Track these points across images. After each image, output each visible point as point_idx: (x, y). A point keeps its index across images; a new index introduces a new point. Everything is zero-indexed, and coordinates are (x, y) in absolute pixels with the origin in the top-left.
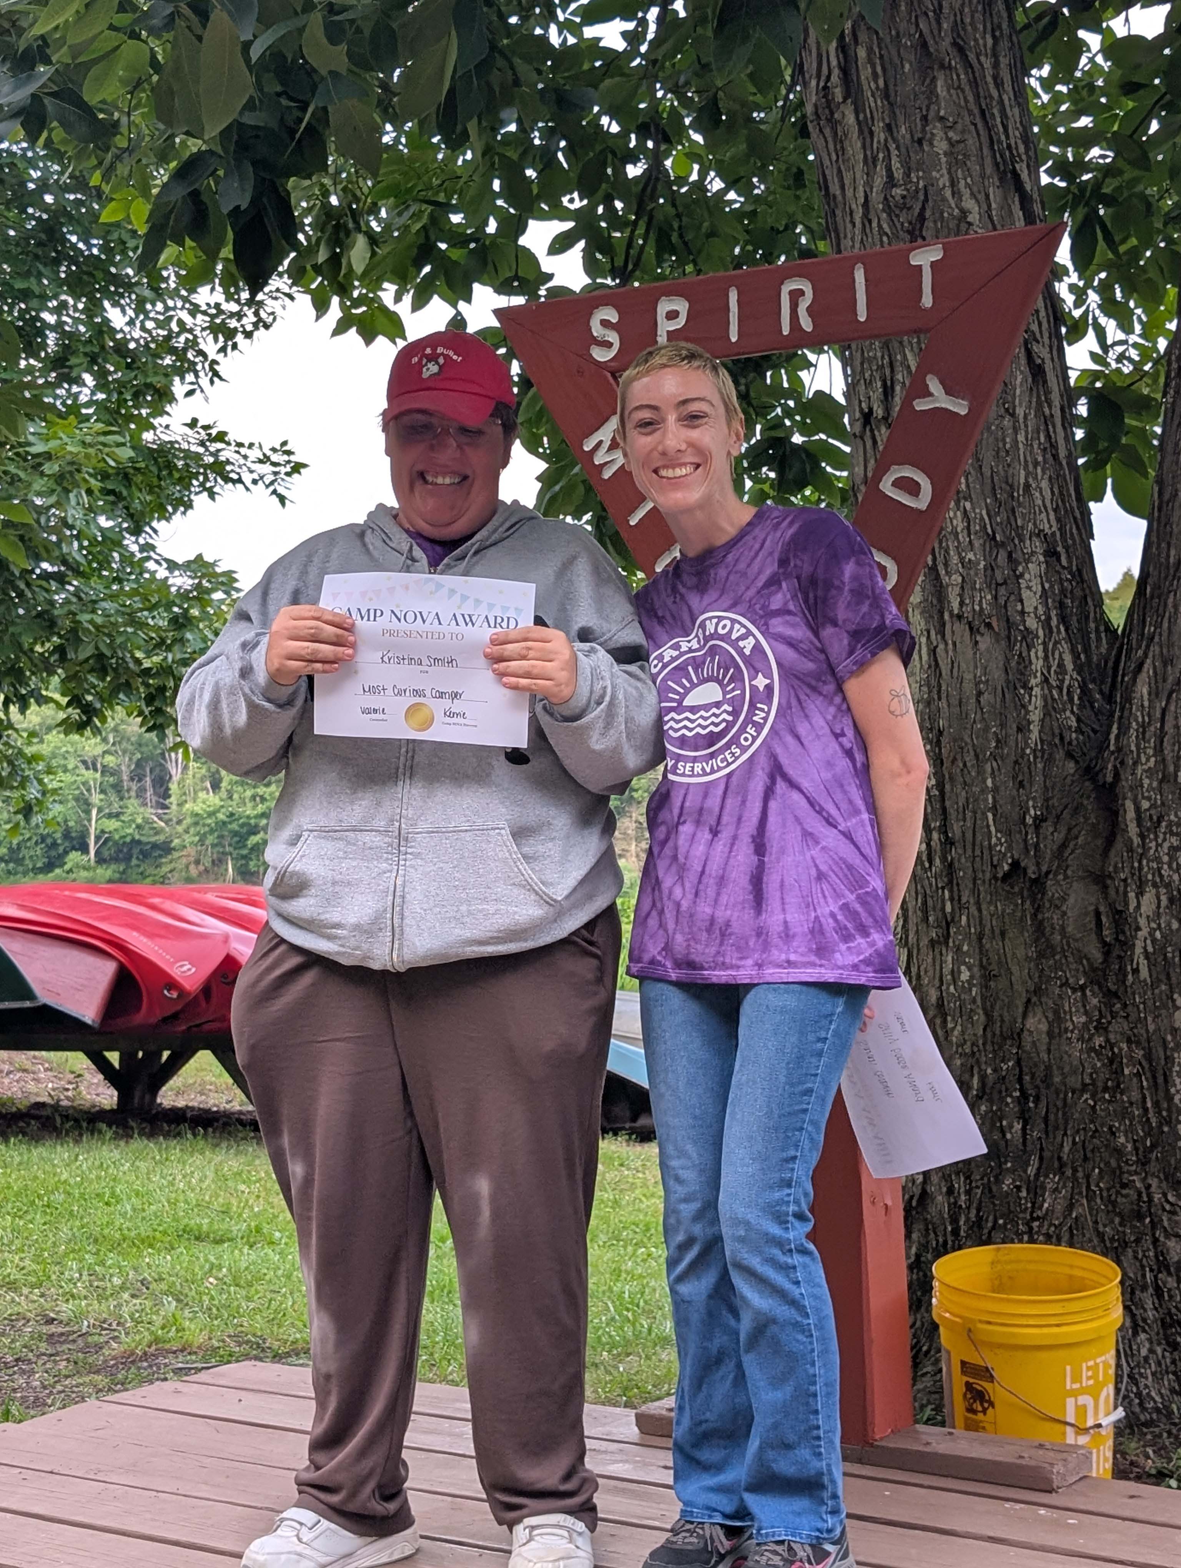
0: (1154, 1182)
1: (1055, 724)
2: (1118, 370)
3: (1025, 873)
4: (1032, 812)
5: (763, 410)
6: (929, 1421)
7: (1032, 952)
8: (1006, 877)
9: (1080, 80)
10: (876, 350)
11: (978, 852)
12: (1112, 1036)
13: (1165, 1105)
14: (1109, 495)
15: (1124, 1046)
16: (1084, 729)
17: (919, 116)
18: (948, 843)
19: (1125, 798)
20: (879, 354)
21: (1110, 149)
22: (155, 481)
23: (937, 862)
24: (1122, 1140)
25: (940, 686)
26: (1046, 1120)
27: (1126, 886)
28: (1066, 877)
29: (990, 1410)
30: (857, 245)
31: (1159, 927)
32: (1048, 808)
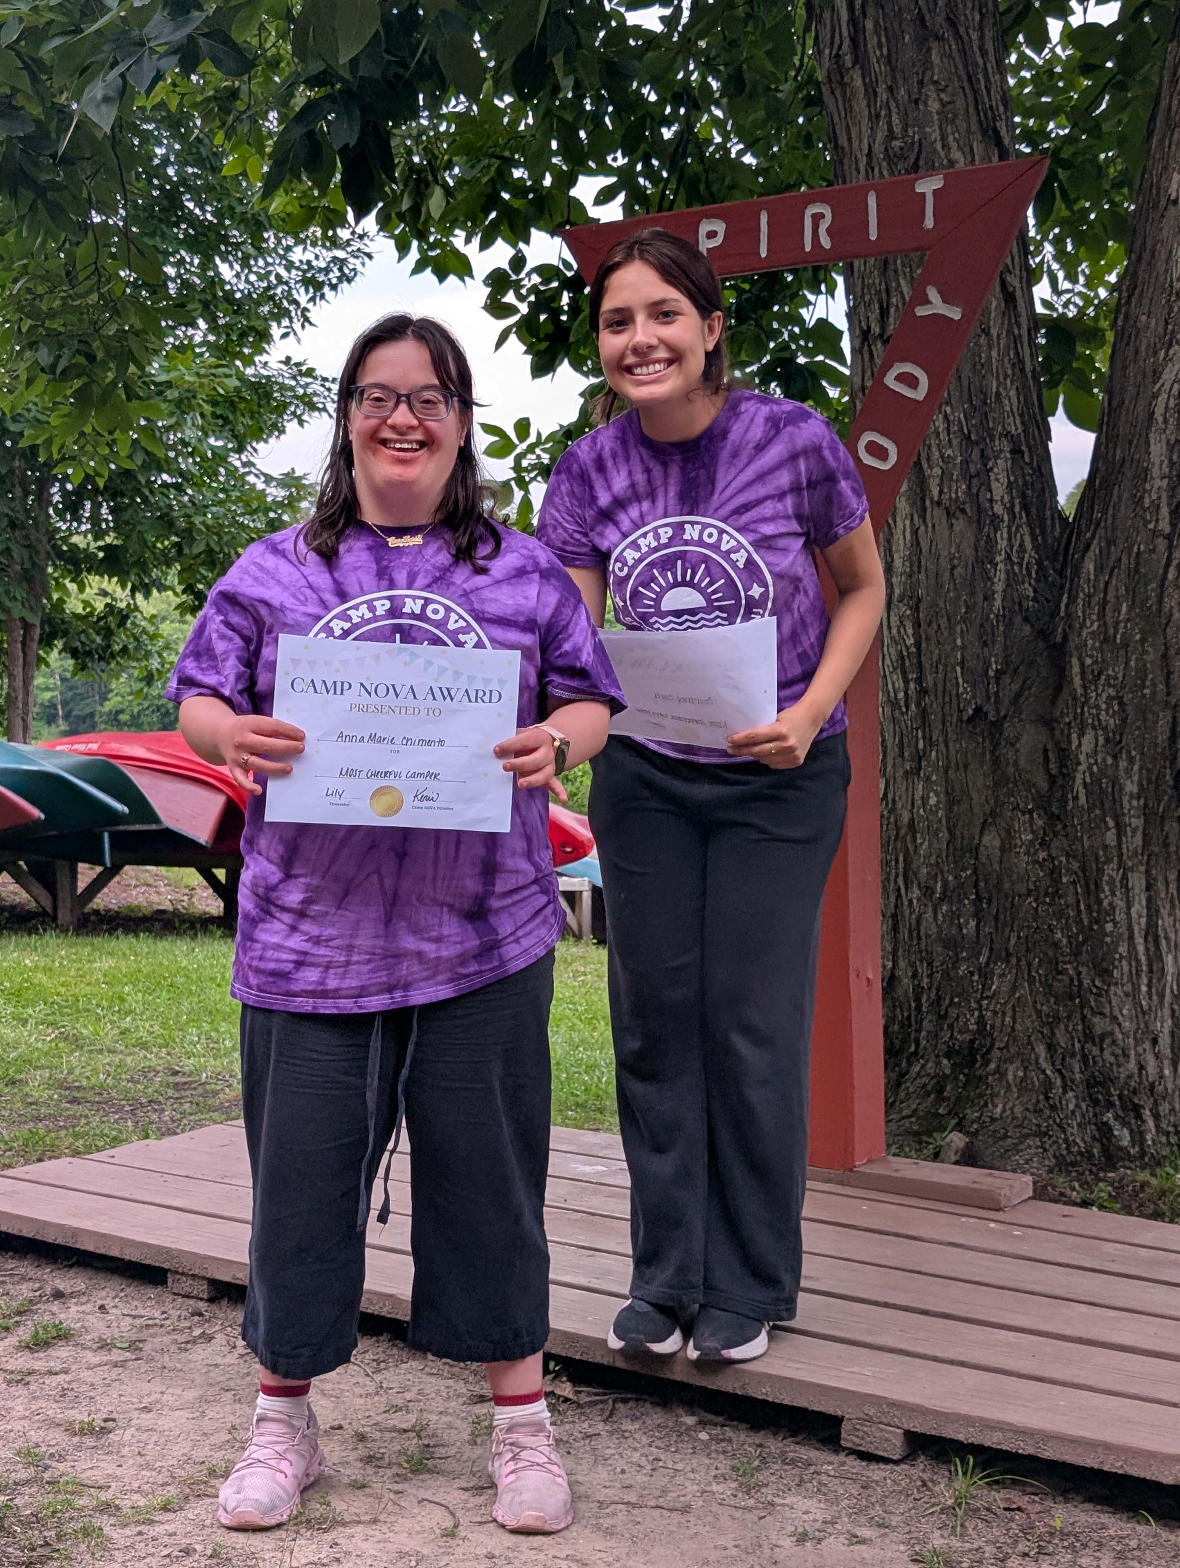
0: (1084, 970)
1: (1015, 594)
3: (986, 717)
4: (994, 667)
7: (989, 782)
8: (971, 719)
10: (874, 278)
11: (947, 699)
12: (1054, 851)
13: (1096, 908)
14: (1060, 410)
15: (1063, 859)
16: (1040, 598)
17: (916, 80)
18: (923, 691)
19: (1071, 656)
20: (877, 281)
22: (255, 408)
23: (913, 707)
24: (1059, 935)
25: (920, 562)
26: (996, 918)
27: (1070, 729)
28: (1021, 721)
31: (1096, 763)
32: (1007, 665)
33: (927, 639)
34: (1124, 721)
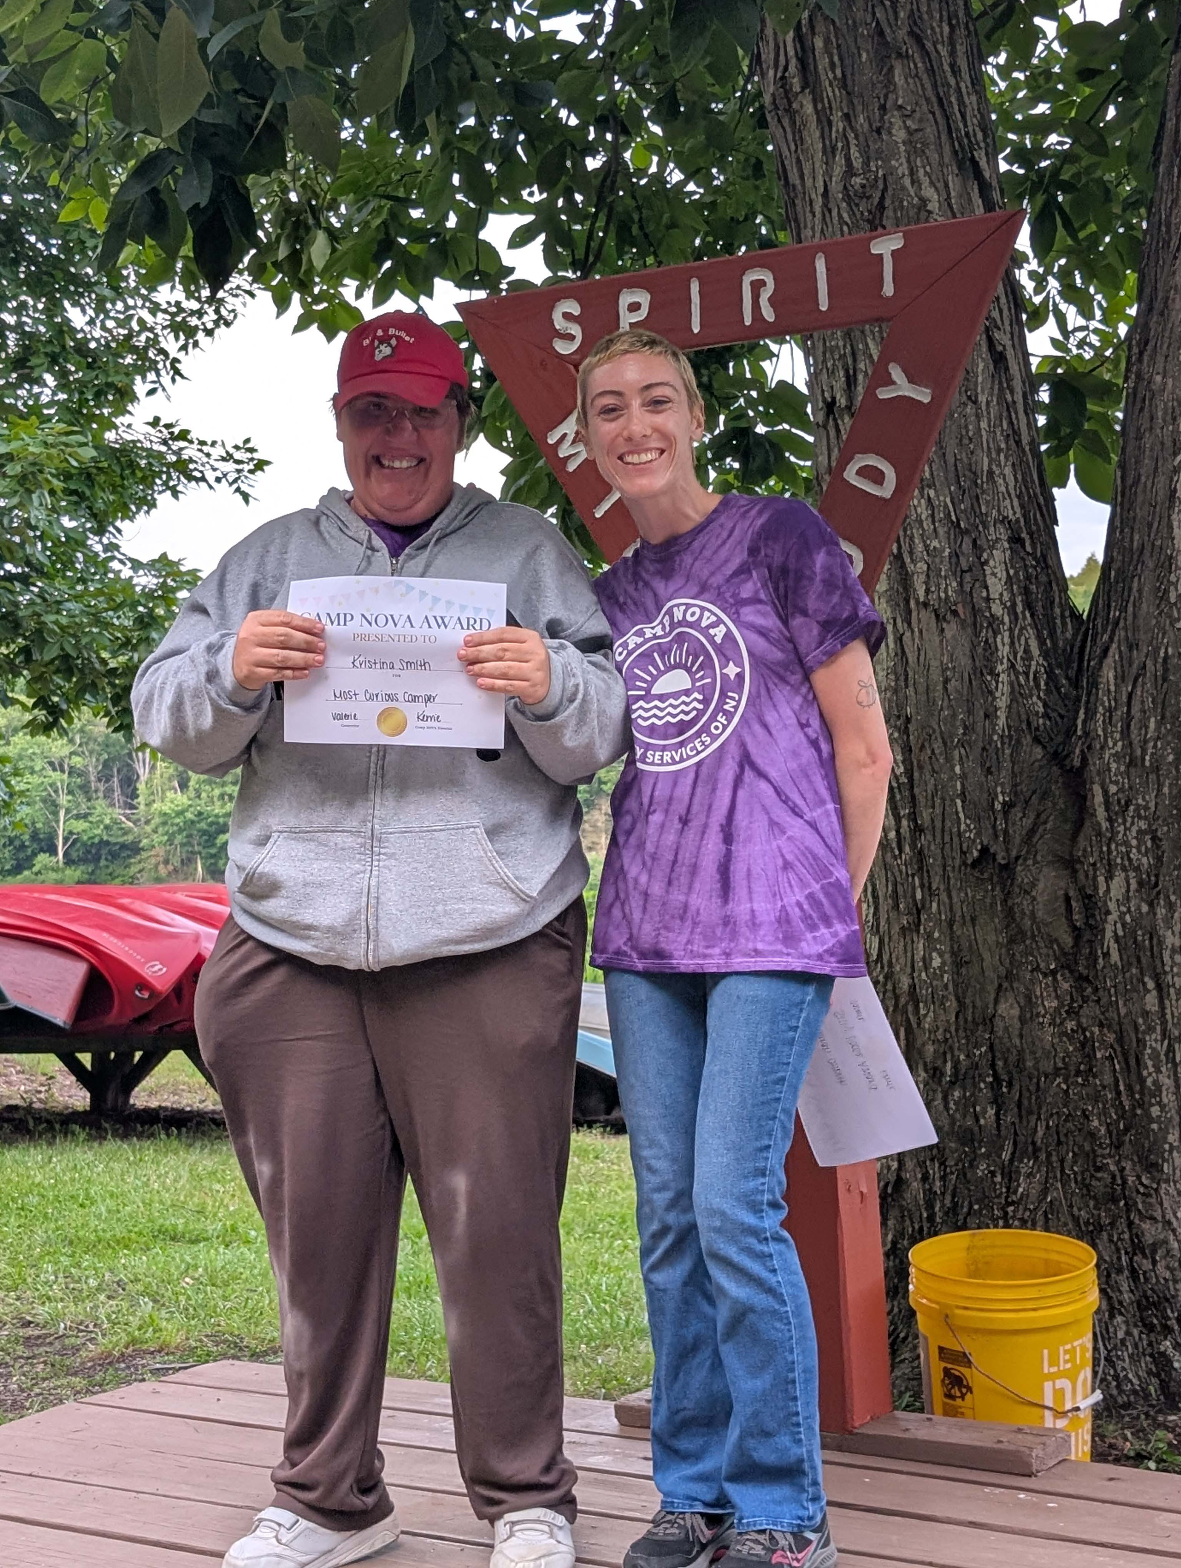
0: (1128, 1165)
1: (1022, 711)
2: (1079, 356)
3: (994, 860)
4: (1001, 798)
5: (726, 401)
6: (908, 1408)
7: (1003, 938)
8: (975, 864)
9: (1037, 67)
10: (838, 340)
11: (947, 839)
12: (1084, 1020)
13: (1138, 1087)
14: (1072, 481)
15: (1096, 1030)
16: (1052, 715)
17: (877, 105)
18: (918, 830)
19: (1092, 783)
20: (841, 343)
21: (1068, 136)
22: (118, 480)
23: (907, 849)
24: (1096, 1123)
25: (907, 676)
26: (1019, 1104)
27: (1095, 871)
28: (1035, 862)
29: (968, 1396)
30: (818, 235)
31: (1129, 911)
32: (1016, 794)
33: (921, 768)
34: (1159, 859)
